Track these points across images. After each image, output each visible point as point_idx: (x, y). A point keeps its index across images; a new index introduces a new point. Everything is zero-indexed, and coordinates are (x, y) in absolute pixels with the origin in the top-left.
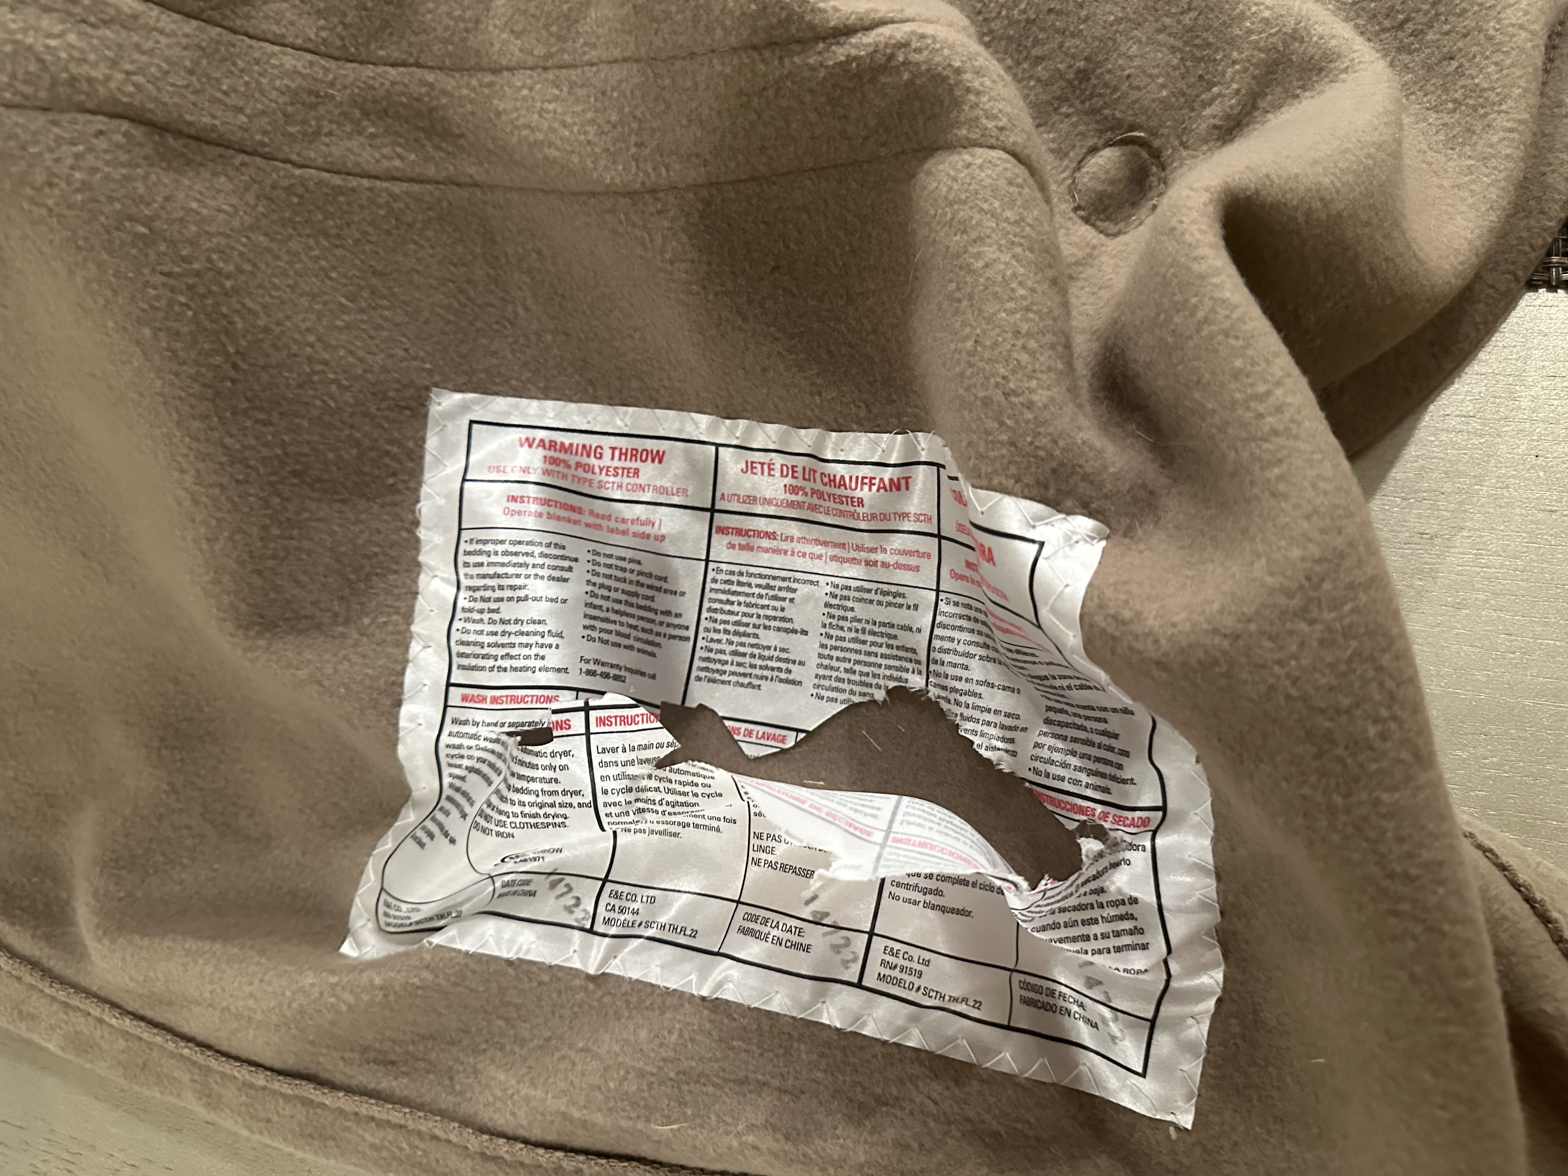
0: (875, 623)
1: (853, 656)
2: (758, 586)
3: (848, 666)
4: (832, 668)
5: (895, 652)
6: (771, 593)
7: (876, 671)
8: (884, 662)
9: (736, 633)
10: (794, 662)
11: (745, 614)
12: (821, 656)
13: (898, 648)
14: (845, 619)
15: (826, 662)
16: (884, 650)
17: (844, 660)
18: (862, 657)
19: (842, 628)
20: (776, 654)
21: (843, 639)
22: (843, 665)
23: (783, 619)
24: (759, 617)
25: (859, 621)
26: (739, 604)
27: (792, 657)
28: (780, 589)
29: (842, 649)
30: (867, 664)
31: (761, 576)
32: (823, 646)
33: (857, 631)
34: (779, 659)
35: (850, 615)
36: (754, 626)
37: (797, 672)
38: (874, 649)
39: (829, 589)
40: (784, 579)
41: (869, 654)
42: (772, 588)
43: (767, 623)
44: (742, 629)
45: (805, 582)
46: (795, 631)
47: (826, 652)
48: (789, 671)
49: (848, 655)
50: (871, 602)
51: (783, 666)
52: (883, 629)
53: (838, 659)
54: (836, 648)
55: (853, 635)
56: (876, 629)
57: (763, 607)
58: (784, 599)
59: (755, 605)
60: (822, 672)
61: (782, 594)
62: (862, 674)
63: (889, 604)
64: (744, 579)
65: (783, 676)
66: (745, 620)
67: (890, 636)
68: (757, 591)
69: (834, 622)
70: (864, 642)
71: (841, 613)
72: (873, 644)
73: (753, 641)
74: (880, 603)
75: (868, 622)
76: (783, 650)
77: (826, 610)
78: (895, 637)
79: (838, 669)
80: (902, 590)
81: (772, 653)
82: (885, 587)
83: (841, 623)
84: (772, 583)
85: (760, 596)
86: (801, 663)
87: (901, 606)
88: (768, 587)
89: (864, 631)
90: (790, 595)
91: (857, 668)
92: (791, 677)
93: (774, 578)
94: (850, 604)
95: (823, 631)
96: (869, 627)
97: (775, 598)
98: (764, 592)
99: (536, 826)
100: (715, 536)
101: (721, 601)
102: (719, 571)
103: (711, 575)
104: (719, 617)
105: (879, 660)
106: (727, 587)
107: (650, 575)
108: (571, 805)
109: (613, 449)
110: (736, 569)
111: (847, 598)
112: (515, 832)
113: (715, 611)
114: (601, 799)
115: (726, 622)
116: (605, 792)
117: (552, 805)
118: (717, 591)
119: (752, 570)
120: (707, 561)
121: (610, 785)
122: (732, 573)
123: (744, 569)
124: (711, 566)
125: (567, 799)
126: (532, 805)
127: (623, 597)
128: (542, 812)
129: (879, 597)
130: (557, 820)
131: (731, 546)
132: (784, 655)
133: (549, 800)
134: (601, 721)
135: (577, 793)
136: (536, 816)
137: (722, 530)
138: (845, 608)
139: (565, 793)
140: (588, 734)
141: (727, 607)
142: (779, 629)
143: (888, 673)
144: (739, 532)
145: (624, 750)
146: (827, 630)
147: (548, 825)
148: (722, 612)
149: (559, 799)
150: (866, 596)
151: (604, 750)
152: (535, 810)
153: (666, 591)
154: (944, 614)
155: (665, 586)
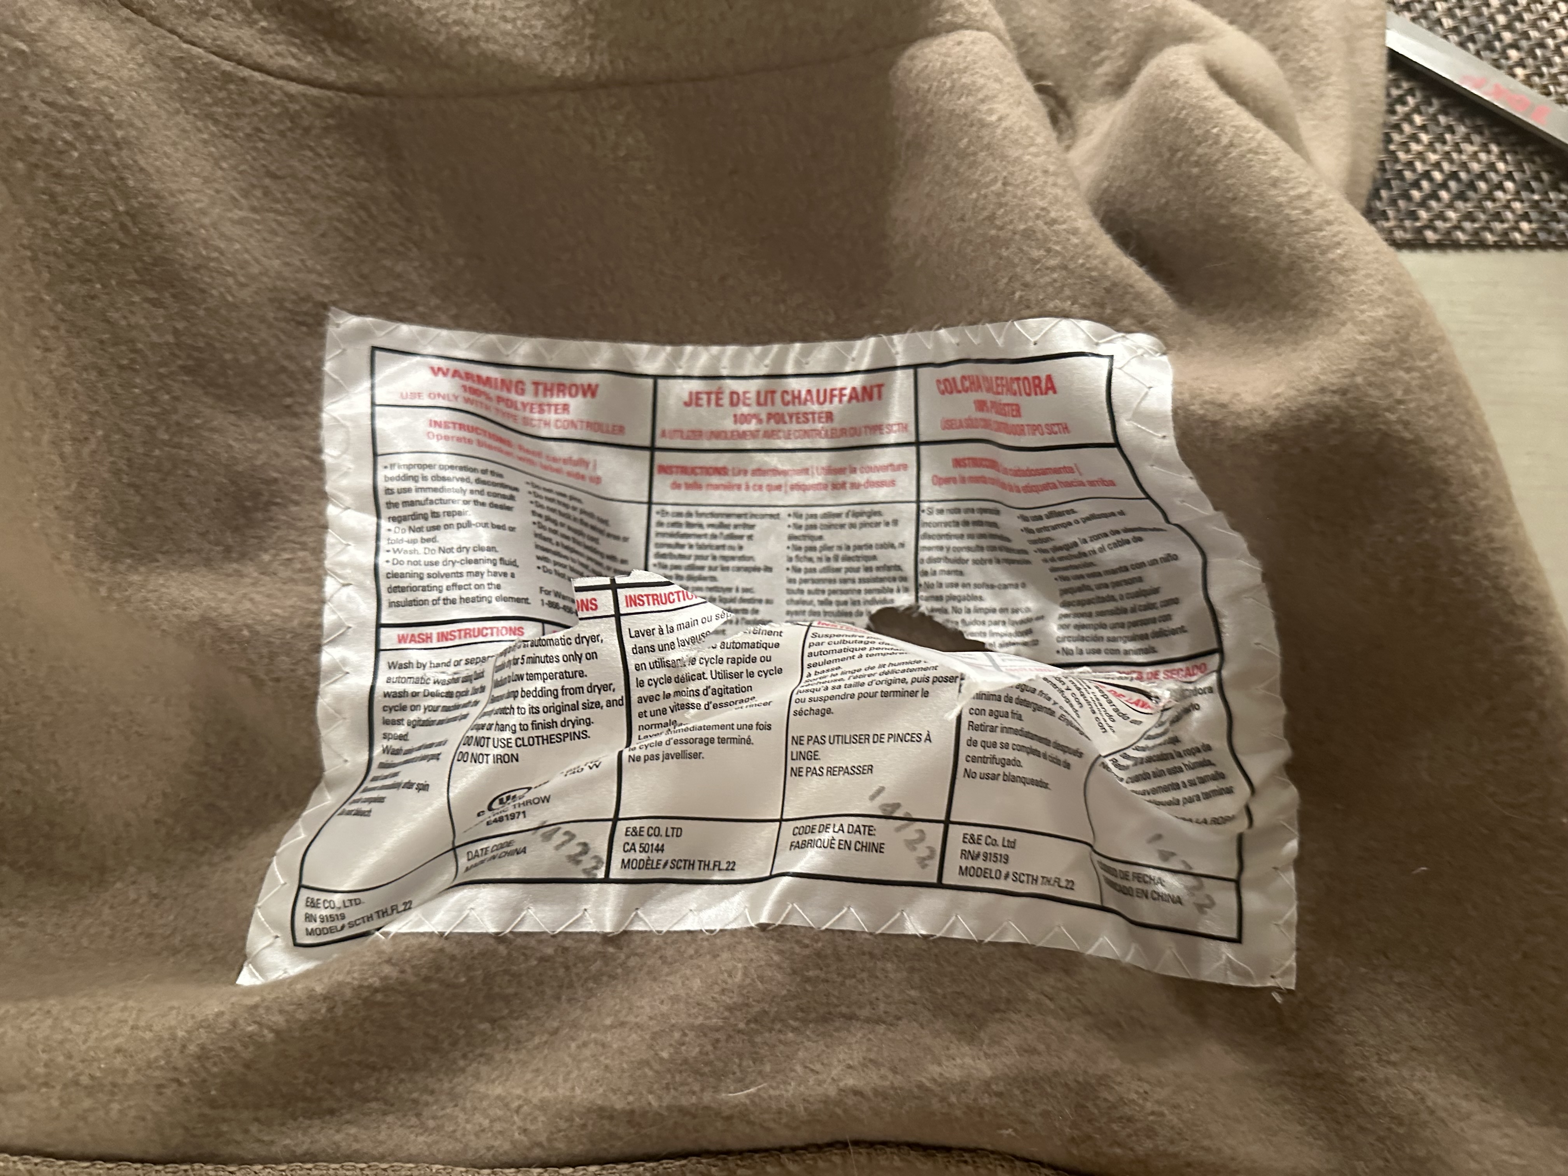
0: (848, 548)
1: (827, 587)
2: (711, 526)
3: (822, 597)
4: (804, 602)
5: (875, 574)
6: (726, 532)
7: (855, 597)
8: (863, 587)
9: (690, 578)
10: (760, 601)
11: (698, 557)
12: (790, 591)
13: (878, 569)
14: (813, 549)
15: (796, 597)
16: (862, 574)
17: (817, 592)
18: (838, 586)
19: (810, 560)
20: (739, 595)
21: (814, 570)
22: (816, 598)
23: (742, 558)
24: (714, 558)
25: (830, 548)
26: (691, 546)
27: (757, 596)
28: (736, 526)
29: (814, 581)
30: (843, 592)
31: (713, 515)
32: (791, 581)
33: (828, 559)
34: (743, 600)
35: (818, 544)
36: (711, 569)
37: (764, 611)
38: (850, 575)
39: (792, 521)
40: (739, 516)
41: (845, 581)
42: (727, 526)
43: (726, 564)
44: (696, 573)
45: (763, 516)
46: (757, 569)
47: (795, 587)
48: (756, 612)
49: (820, 586)
50: (842, 526)
51: (749, 606)
52: (859, 553)
53: (810, 592)
54: (805, 581)
55: (824, 564)
56: (851, 554)
57: (718, 547)
58: (741, 537)
59: (710, 547)
60: (793, 608)
61: (738, 532)
62: (838, 603)
63: (864, 525)
64: (694, 520)
65: (749, 617)
66: (699, 563)
67: (867, 558)
68: (710, 531)
69: (801, 554)
70: (838, 570)
71: (809, 543)
72: (848, 570)
73: (711, 584)
74: (852, 526)
75: (840, 548)
76: (746, 590)
77: (790, 543)
78: (874, 558)
79: (810, 603)
80: (876, 508)
81: (733, 594)
82: (857, 508)
83: (810, 554)
84: (726, 521)
85: (714, 536)
86: (769, 602)
87: (878, 524)
88: (722, 526)
89: (836, 558)
90: (748, 532)
91: (833, 598)
92: (759, 617)
93: (729, 516)
94: (817, 533)
95: (790, 565)
96: (841, 553)
97: (731, 537)
98: (717, 532)
99: (549, 740)
100: (657, 478)
101: (669, 546)
102: (664, 513)
103: (655, 518)
104: (669, 562)
105: (857, 586)
106: (675, 530)
107: (591, 515)
108: (598, 705)
109: (536, 384)
110: (683, 509)
111: (814, 527)
112: (521, 752)
113: (664, 556)
114: (636, 693)
115: (677, 567)
116: (641, 684)
117: (575, 707)
118: (663, 535)
119: (702, 510)
120: (650, 503)
121: (647, 675)
122: (679, 514)
123: (692, 509)
124: (655, 508)
125: (594, 697)
126: (547, 710)
127: (570, 534)
128: (559, 719)
129: (852, 520)
130: (578, 729)
131: (676, 486)
132: (748, 596)
133: (570, 700)
134: (631, 601)
135: (606, 687)
136: (552, 724)
137: (664, 470)
138: (812, 538)
139: (592, 689)
140: (618, 616)
141: (677, 551)
142: (739, 569)
143: (869, 597)
144: (684, 470)
145: (661, 632)
146: (794, 563)
147: (566, 735)
148: (671, 556)
149: (583, 698)
150: (836, 521)
151: (638, 634)
152: (553, 716)
153: (609, 535)
154: (928, 524)
155: (608, 530)
